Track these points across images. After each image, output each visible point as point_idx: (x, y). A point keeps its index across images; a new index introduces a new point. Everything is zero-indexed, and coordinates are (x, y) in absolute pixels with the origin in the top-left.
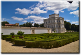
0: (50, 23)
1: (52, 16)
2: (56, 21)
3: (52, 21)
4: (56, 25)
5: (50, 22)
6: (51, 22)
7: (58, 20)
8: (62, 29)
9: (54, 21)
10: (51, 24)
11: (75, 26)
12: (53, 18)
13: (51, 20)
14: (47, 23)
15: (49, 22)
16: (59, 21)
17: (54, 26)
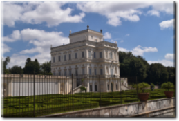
0: (70, 58)
1: (80, 36)
2: (88, 55)
3: (76, 55)
4: (88, 66)
5: (70, 56)
6: (73, 57)
7: (96, 49)
8: (109, 79)
9: (83, 55)
10: (73, 63)
11: (159, 71)
12: (80, 44)
13: (73, 51)
14: (62, 59)
15: (68, 58)
16: (101, 55)
17: (84, 68)
